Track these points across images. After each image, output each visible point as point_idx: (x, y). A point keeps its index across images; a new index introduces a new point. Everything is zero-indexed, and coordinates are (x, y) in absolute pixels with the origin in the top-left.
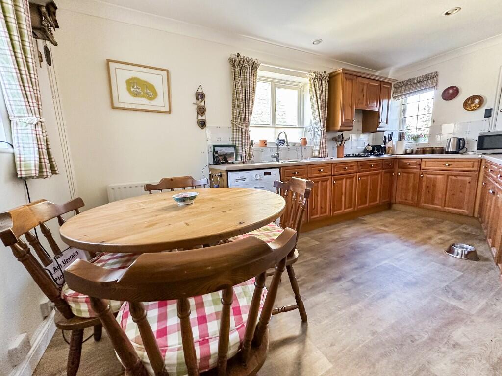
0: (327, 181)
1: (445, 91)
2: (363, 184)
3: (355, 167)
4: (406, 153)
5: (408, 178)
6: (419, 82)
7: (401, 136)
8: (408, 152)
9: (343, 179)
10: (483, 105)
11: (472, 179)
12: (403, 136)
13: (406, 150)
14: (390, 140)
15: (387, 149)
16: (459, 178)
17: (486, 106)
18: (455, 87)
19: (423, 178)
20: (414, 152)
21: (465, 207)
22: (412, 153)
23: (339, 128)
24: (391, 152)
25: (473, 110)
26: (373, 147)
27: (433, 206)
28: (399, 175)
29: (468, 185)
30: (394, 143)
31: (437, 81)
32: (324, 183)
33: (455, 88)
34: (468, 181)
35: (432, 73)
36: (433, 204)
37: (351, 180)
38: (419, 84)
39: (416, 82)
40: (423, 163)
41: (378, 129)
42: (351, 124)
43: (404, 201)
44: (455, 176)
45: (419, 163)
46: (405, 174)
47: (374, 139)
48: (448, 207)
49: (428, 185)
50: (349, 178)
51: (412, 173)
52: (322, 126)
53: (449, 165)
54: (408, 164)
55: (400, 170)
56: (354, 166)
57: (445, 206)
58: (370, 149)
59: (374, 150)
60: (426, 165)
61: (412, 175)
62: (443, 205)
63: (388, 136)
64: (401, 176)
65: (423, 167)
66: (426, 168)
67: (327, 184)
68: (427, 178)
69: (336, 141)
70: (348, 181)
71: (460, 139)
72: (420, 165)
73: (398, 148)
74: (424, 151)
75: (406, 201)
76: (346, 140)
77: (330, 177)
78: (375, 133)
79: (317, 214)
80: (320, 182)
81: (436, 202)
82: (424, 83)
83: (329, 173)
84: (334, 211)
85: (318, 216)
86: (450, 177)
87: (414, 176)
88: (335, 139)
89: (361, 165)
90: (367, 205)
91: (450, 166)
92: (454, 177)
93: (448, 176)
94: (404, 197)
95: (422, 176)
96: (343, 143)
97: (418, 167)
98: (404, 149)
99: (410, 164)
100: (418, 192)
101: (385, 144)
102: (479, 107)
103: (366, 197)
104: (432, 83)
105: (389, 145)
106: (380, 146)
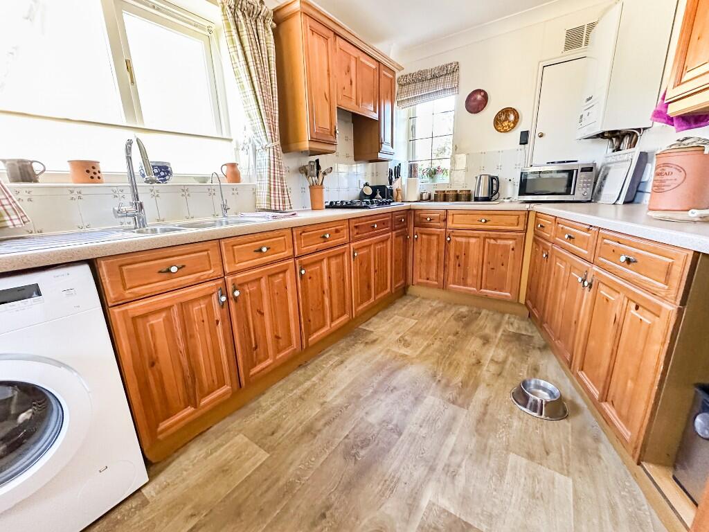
0: (285, 271)
1: (470, 96)
2: (363, 262)
3: (346, 231)
4: (421, 200)
5: (429, 242)
6: (434, 77)
7: (413, 171)
8: (424, 198)
9: (322, 260)
10: (518, 123)
11: (516, 244)
12: (415, 171)
13: (421, 196)
14: (397, 177)
15: (395, 191)
16: (500, 242)
17: (522, 127)
18: (483, 91)
19: (451, 243)
20: (433, 198)
21: (508, 287)
22: (429, 199)
23: (306, 145)
24: (400, 197)
25: (506, 131)
26: (374, 188)
27: (466, 288)
28: (417, 238)
29: (511, 252)
30: (404, 183)
31: (458, 78)
32: (277, 280)
33: (482, 94)
34: (511, 247)
35: (452, 64)
36: (465, 285)
37: (339, 260)
38: (434, 81)
39: (429, 77)
40: (450, 218)
41: (380, 156)
42: (332, 139)
43: (425, 281)
44: (495, 239)
45: (443, 217)
46: (424, 236)
47: (375, 174)
48: (486, 288)
49: (458, 254)
50: (337, 256)
51: (434, 234)
52: (269, 138)
53: (486, 221)
54: (428, 219)
55: (417, 229)
56: (342, 229)
57: (481, 288)
58: (369, 191)
59: (376, 194)
60: (454, 222)
61: (434, 238)
62: (479, 287)
63: (395, 169)
64: (419, 240)
65: (450, 224)
66: (454, 226)
67: (284, 279)
68: (456, 241)
69: (306, 174)
70: (333, 262)
71: (492, 178)
72: (445, 220)
73: (410, 191)
74: (445, 197)
75: (428, 281)
76: (324, 174)
77: (292, 261)
78: (374, 164)
79: (266, 358)
80: (263, 281)
81: (469, 281)
82: (441, 79)
83: (288, 253)
84: (309, 334)
85: (269, 361)
86: (487, 240)
87: (438, 239)
88: (303, 170)
89: (356, 227)
90: (372, 300)
91: (488, 223)
92: (492, 241)
93: (485, 238)
94: (425, 274)
95: (448, 239)
96: (321, 179)
97: (443, 224)
98: (418, 194)
99: (431, 220)
100: (445, 266)
101: (391, 184)
102: (513, 128)
103: (369, 287)
104: (452, 81)
105: (396, 185)
106: (384, 186)
